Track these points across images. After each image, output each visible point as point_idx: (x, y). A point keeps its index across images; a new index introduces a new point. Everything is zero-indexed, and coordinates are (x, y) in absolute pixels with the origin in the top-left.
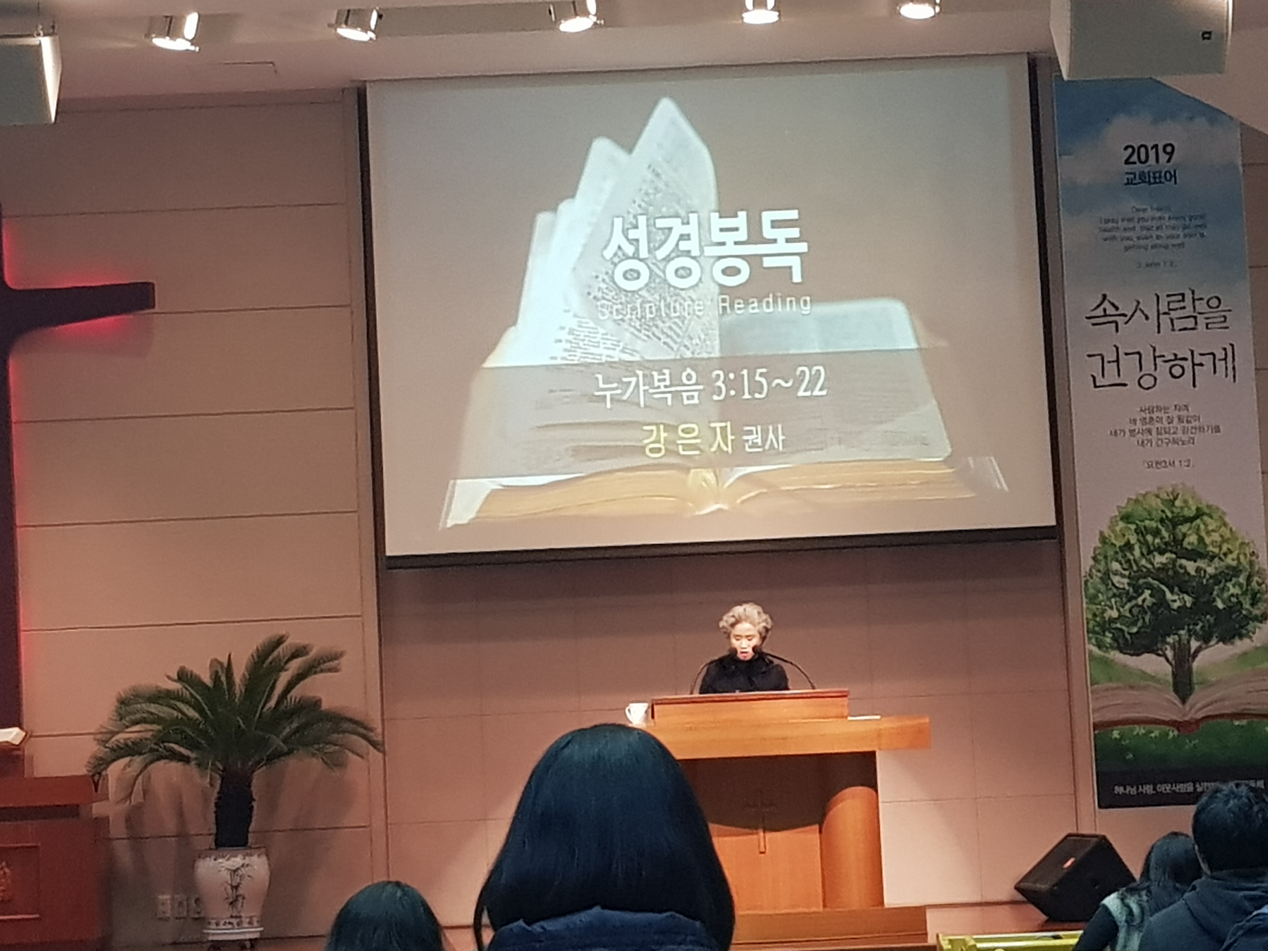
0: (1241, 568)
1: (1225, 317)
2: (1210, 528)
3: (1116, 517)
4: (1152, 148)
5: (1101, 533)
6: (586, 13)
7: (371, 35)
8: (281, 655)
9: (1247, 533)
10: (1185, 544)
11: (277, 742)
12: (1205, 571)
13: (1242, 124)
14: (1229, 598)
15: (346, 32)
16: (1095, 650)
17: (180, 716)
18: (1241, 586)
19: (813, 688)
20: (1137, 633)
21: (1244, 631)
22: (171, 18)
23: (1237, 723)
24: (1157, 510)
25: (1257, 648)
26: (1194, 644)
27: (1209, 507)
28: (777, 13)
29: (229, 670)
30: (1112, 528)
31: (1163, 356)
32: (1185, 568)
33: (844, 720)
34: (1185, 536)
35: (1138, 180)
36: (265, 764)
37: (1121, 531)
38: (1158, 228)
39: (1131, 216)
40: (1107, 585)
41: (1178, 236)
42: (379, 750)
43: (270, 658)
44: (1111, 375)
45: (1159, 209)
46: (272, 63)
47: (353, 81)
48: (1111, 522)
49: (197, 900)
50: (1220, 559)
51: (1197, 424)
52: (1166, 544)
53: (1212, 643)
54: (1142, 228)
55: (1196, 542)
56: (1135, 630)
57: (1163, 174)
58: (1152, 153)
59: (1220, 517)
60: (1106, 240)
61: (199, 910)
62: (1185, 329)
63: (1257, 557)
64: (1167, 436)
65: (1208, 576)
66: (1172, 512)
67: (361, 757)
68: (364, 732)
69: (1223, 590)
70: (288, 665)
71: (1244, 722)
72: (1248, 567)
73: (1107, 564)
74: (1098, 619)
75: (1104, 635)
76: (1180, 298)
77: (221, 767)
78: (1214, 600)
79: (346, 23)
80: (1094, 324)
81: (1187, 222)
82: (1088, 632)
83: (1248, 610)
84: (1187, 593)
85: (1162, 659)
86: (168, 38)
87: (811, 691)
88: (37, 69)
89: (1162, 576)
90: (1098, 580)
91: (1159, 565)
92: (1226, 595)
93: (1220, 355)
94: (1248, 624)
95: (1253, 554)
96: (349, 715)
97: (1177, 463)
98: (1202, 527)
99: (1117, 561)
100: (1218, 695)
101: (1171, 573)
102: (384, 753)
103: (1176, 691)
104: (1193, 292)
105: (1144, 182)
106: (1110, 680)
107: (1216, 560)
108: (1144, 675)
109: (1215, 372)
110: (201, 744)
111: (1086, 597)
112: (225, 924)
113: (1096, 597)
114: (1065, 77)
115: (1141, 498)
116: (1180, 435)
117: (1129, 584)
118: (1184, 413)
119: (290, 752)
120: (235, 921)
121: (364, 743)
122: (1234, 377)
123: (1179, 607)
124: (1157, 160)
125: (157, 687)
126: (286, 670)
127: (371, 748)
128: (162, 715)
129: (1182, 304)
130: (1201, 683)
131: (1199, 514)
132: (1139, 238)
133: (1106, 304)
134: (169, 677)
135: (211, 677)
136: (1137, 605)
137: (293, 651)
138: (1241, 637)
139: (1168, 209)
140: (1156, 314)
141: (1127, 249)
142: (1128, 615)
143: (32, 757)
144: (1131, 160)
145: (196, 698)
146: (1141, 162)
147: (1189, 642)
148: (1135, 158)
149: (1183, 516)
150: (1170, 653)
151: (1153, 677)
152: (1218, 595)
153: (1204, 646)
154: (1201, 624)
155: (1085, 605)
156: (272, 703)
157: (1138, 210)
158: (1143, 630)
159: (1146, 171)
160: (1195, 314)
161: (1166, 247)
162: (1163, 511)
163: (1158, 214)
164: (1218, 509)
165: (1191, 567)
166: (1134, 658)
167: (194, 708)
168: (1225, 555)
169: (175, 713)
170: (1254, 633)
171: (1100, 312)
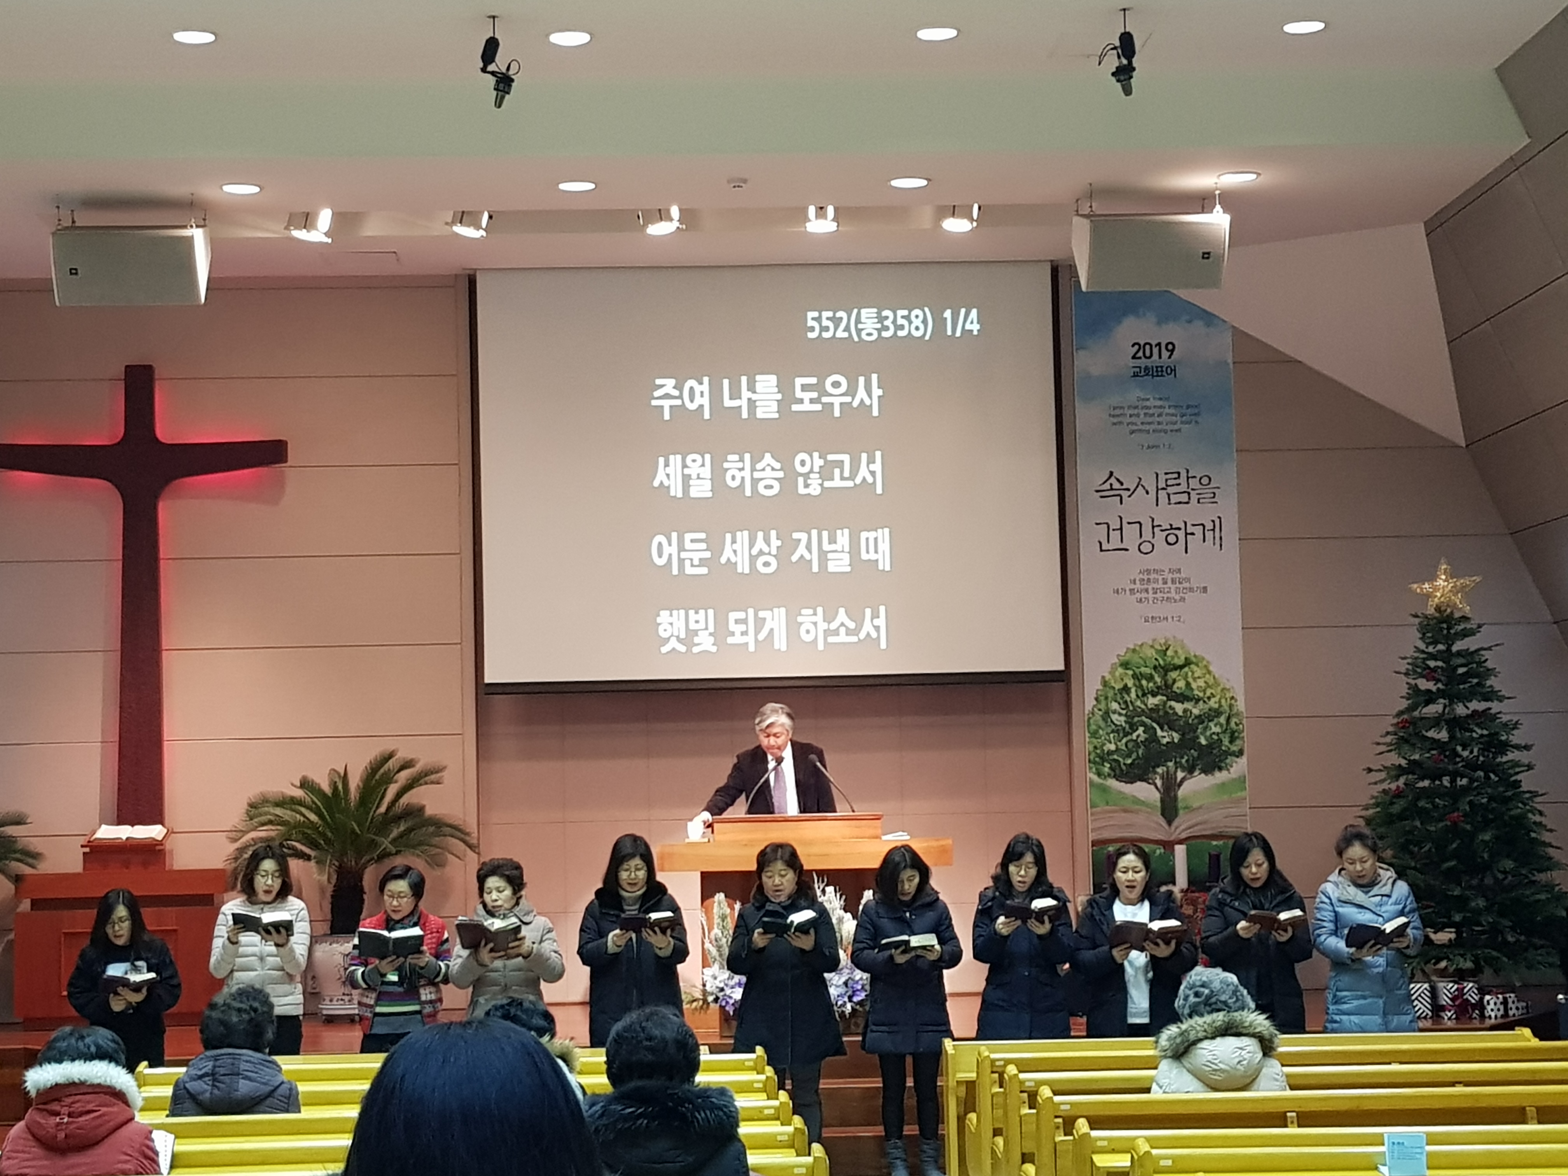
0: (1221, 709)
1: (1214, 493)
2: (1196, 675)
3: (1115, 664)
4: (1156, 346)
5: (1103, 677)
6: (671, 220)
7: (484, 233)
8: (391, 768)
9: (1228, 680)
10: (1175, 688)
11: (385, 843)
12: (1191, 713)
13: (1233, 327)
14: (1211, 735)
15: (459, 229)
16: (1095, 778)
17: (302, 819)
18: (1221, 726)
19: (853, 811)
20: (1131, 764)
21: (1223, 765)
22: (308, 214)
23: (1214, 843)
24: (1151, 658)
25: (1234, 780)
26: (1180, 775)
27: (1195, 656)
28: (836, 224)
29: (345, 778)
30: (1112, 673)
31: (1160, 526)
32: (1174, 709)
33: (878, 840)
34: (1174, 681)
35: (1143, 373)
36: (376, 862)
37: (1121, 675)
38: (1159, 416)
39: (1137, 404)
40: (1107, 722)
41: (1175, 423)
42: (474, 852)
43: (382, 771)
44: (1115, 542)
45: (1161, 399)
46: (395, 252)
47: (464, 269)
48: (1112, 668)
49: (314, 977)
50: (1204, 702)
51: (1187, 585)
52: (1158, 688)
53: (1196, 773)
54: (1145, 414)
55: (1184, 688)
56: (1129, 761)
57: (1164, 369)
58: (1156, 350)
59: (1206, 666)
60: (1114, 424)
61: (314, 986)
62: (1180, 503)
63: (1236, 701)
64: (1162, 595)
65: (1193, 717)
66: (1164, 660)
67: (458, 857)
68: (463, 836)
69: (1205, 728)
70: (395, 778)
71: (1221, 842)
72: (1227, 708)
73: (1107, 705)
74: (1098, 751)
75: (1103, 765)
76: (1176, 476)
77: (337, 864)
78: (1198, 738)
79: (461, 222)
80: (1102, 497)
81: (1184, 411)
82: (1090, 761)
83: (1226, 746)
84: (1176, 731)
85: (1152, 787)
86: (304, 231)
87: (852, 814)
88: (190, 254)
89: (1154, 715)
90: (1099, 718)
91: (1153, 706)
92: (1208, 733)
93: (1209, 526)
94: (1226, 758)
95: (1232, 698)
96: (450, 822)
97: (1170, 620)
98: (1190, 674)
99: (1116, 701)
100: (1199, 819)
101: (1161, 713)
102: (479, 854)
103: (1163, 814)
104: (1188, 472)
105: (1147, 375)
106: (1107, 804)
107: (1201, 702)
108: (1136, 801)
109: (1204, 541)
110: (320, 844)
111: (1089, 732)
112: (338, 1000)
113: (1096, 732)
114: (1084, 288)
115: (1137, 648)
116: (1173, 594)
117: (1125, 722)
118: (1178, 575)
119: (398, 853)
120: (346, 998)
121: (461, 844)
122: (1221, 545)
123: (1168, 743)
124: (1160, 357)
125: (282, 793)
126: (396, 782)
127: (468, 849)
128: (286, 818)
129: (1177, 481)
130: (1186, 808)
131: (1188, 663)
132: (1142, 423)
133: (1113, 480)
134: (292, 784)
135: (330, 786)
136: (1132, 740)
137: (402, 763)
138: (1220, 769)
139: (1167, 399)
140: (1155, 490)
141: (1132, 432)
142: (1124, 748)
143: (172, 851)
144: (1138, 355)
145: (316, 804)
146: (1146, 357)
147: (1176, 772)
148: (1140, 354)
149: (1174, 665)
150: (1159, 782)
151: (1143, 802)
152: (1201, 733)
153: (1188, 776)
154: (1186, 758)
155: (1087, 740)
156: (383, 809)
157: (1143, 400)
158: (1136, 762)
159: (1150, 365)
160: (1189, 490)
161: (1166, 432)
162: (1156, 659)
163: (1159, 403)
164: (1203, 659)
165: (1179, 708)
166: (1129, 785)
167: (316, 814)
168: (1209, 698)
169: (298, 816)
170: (1232, 766)
171: (1107, 486)
